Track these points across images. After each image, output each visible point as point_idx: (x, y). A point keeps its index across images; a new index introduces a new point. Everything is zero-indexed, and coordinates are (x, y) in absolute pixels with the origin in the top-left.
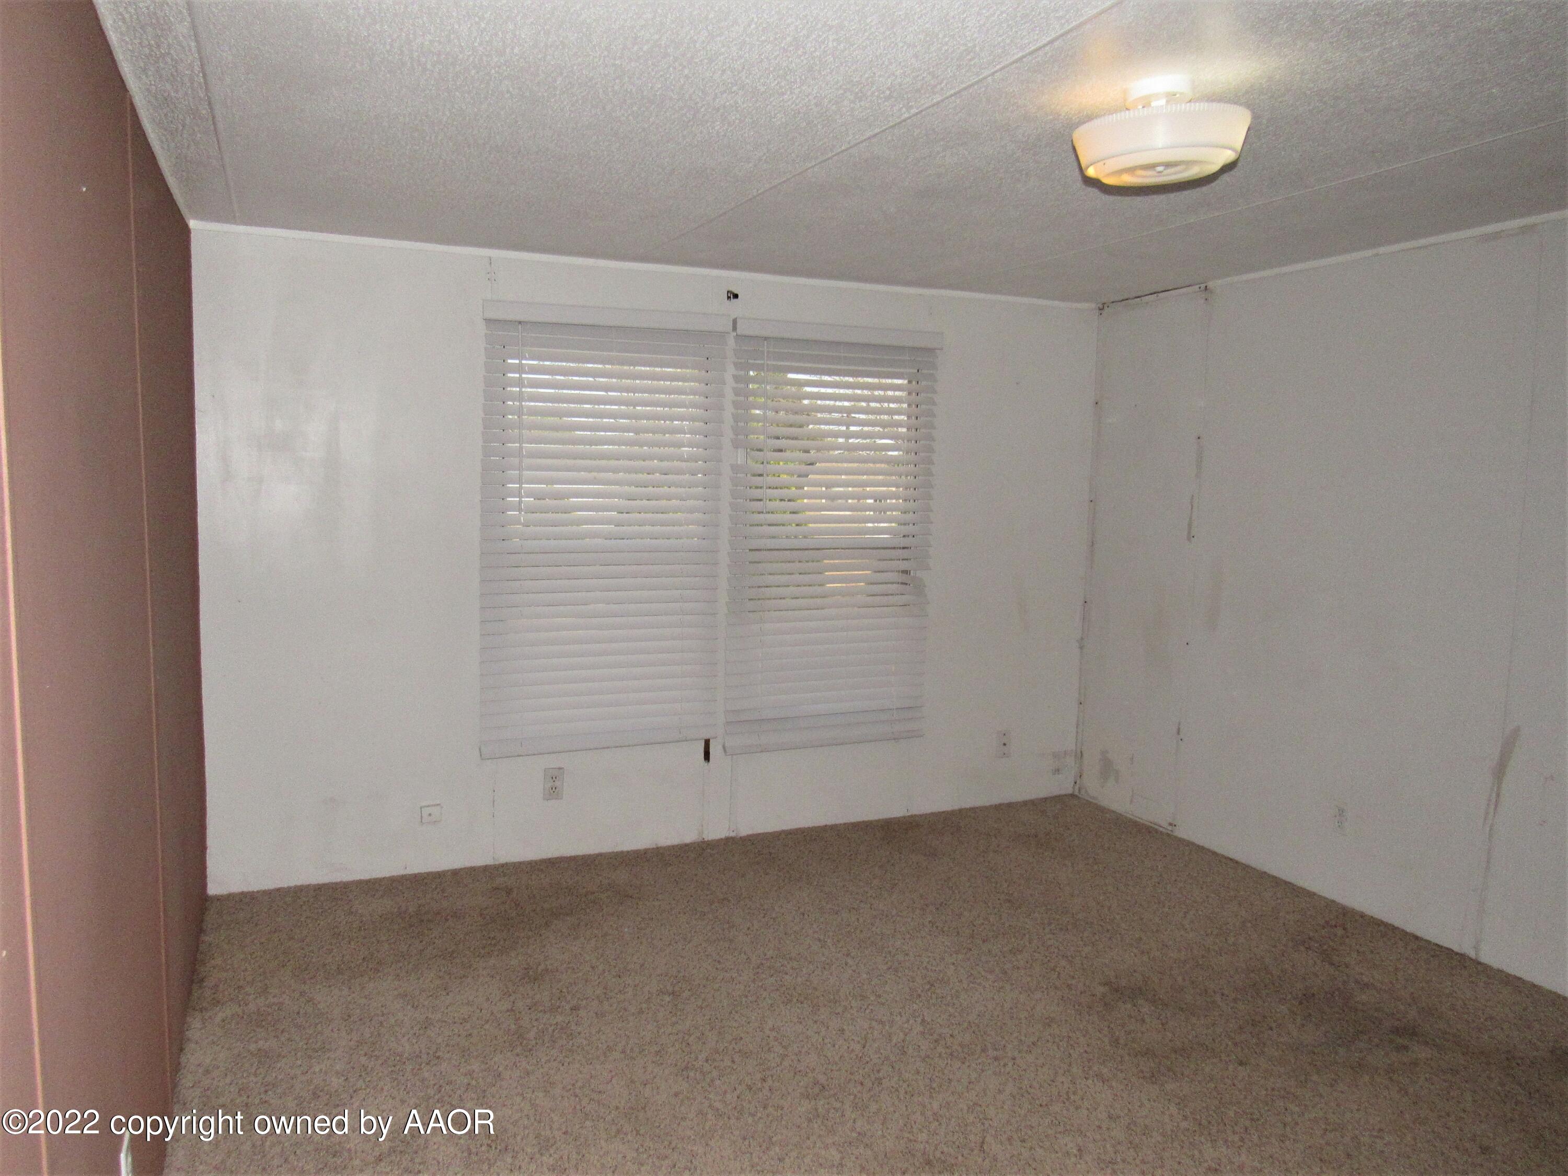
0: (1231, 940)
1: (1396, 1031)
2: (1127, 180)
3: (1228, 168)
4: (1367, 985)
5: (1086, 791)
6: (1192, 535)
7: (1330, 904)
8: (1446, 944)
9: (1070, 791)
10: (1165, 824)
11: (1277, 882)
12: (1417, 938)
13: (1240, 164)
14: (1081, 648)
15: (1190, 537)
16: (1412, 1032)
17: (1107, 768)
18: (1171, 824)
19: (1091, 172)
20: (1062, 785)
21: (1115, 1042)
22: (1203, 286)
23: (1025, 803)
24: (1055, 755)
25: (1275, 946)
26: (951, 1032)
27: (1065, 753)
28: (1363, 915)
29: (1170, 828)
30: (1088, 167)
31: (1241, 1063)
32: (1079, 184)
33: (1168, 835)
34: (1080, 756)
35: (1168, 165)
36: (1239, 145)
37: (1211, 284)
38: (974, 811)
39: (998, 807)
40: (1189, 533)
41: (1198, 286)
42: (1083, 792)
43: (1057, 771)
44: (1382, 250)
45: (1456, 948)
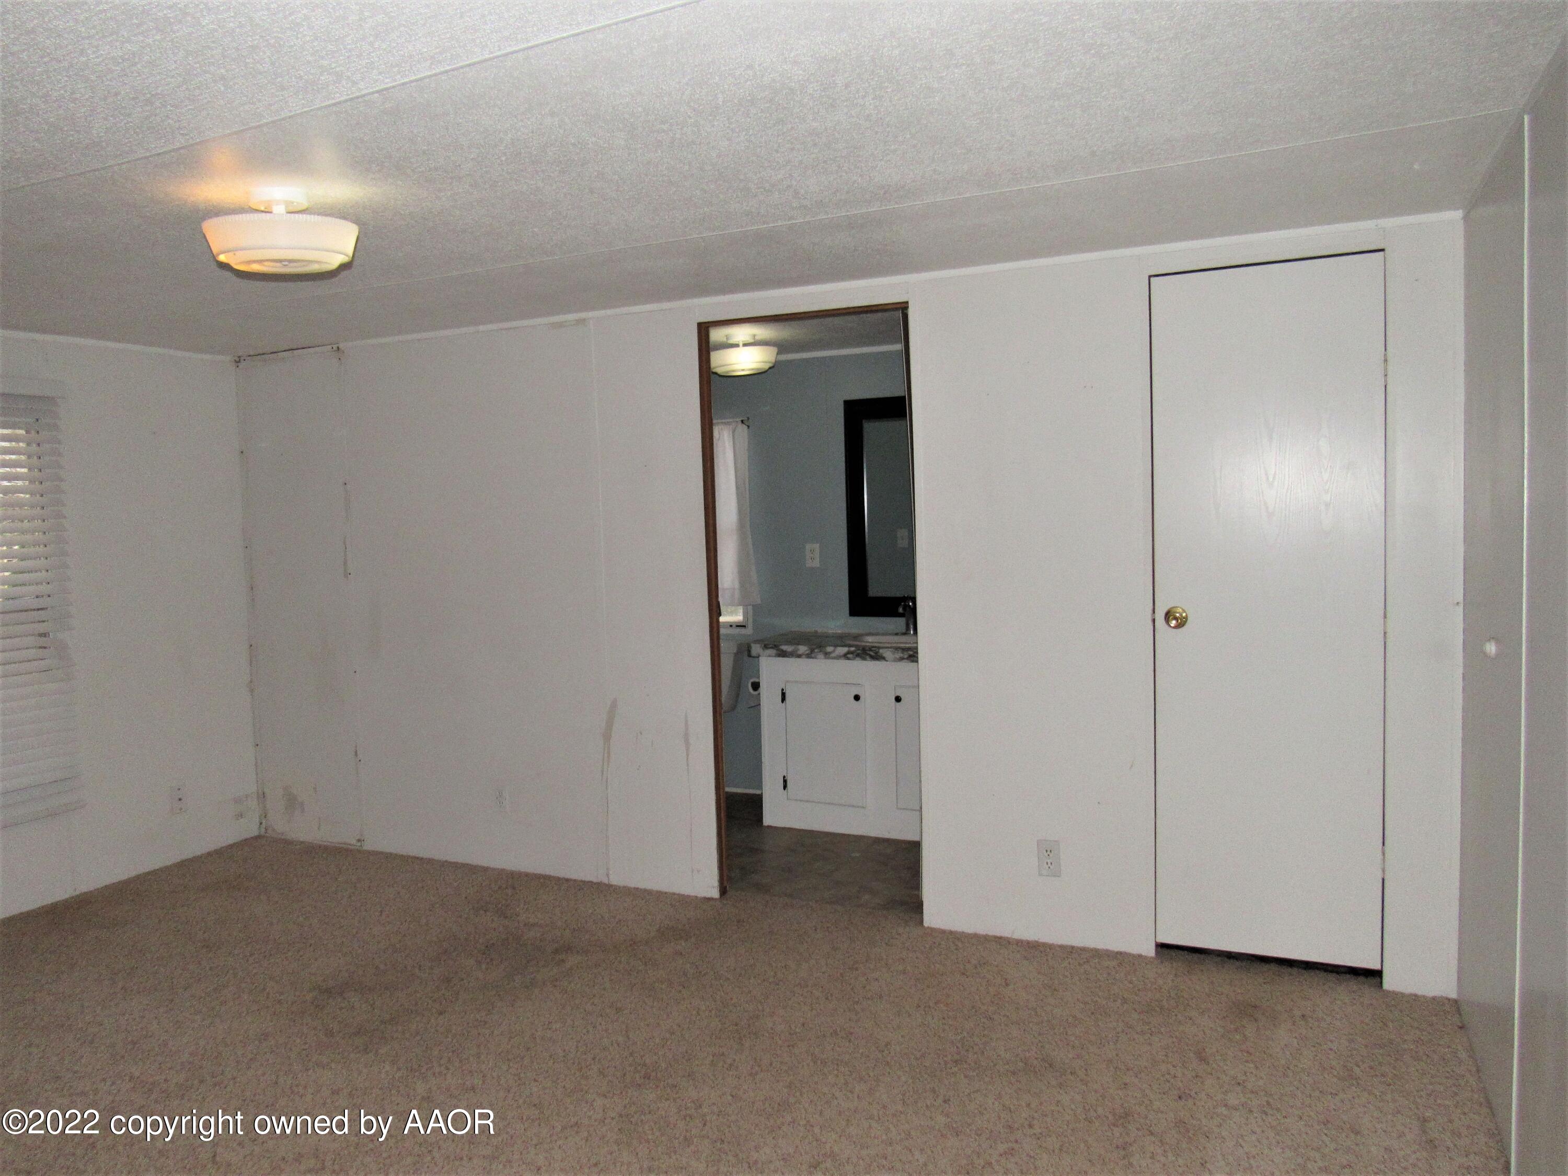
0: (424, 921)
1: (556, 951)
2: (256, 268)
3: (344, 267)
4: (533, 925)
5: (274, 830)
6: (349, 572)
7: (501, 872)
8: (588, 879)
9: (256, 833)
10: (354, 842)
11: (456, 866)
12: (567, 880)
13: (355, 263)
14: (252, 691)
15: (347, 574)
16: (568, 949)
17: (292, 802)
18: (359, 840)
19: (222, 258)
20: (248, 828)
21: (330, 1033)
22: (335, 347)
23: (209, 854)
24: (237, 801)
25: (461, 917)
26: (164, 1077)
27: (247, 796)
28: (527, 875)
29: (359, 844)
30: (218, 254)
31: (441, 1013)
32: (214, 266)
33: (359, 851)
34: (262, 796)
35: (290, 261)
36: (350, 250)
37: (341, 346)
38: (154, 874)
39: (182, 865)
40: (345, 571)
41: (330, 347)
42: (270, 831)
43: (240, 815)
44: (481, 328)
45: (595, 880)
